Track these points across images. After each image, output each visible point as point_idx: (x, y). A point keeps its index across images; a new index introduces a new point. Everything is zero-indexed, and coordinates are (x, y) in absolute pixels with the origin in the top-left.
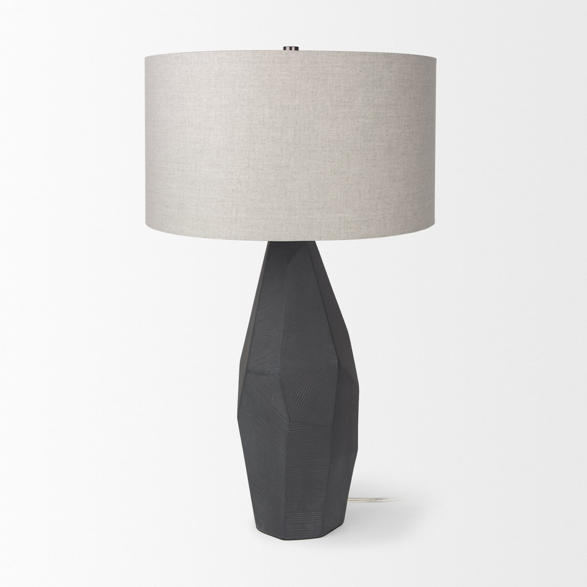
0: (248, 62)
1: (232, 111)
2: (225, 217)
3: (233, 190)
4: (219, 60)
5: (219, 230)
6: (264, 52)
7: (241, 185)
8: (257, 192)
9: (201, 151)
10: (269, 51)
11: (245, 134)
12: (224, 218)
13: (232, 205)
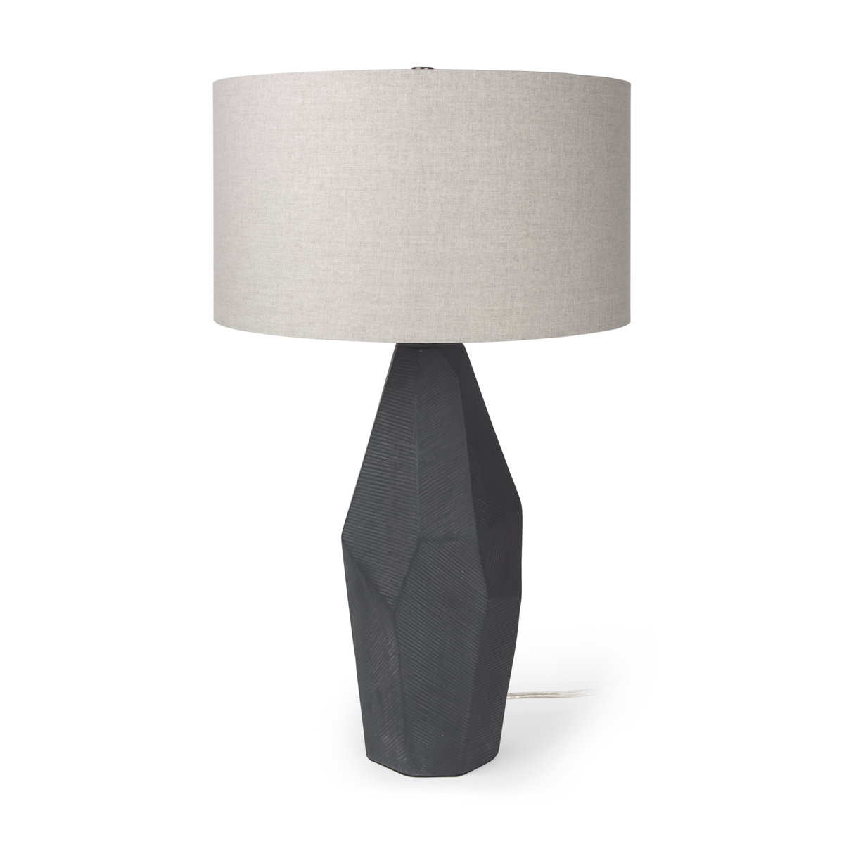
0: (527, 87)
1: (506, 157)
2: (495, 308)
3: (507, 270)
4: (486, 83)
5: (485, 328)
6: (546, 75)
7: (518, 261)
8: (538, 270)
9: (454, 214)
10: (552, 74)
11: (524, 189)
12: (493, 311)
13: (506, 291)
